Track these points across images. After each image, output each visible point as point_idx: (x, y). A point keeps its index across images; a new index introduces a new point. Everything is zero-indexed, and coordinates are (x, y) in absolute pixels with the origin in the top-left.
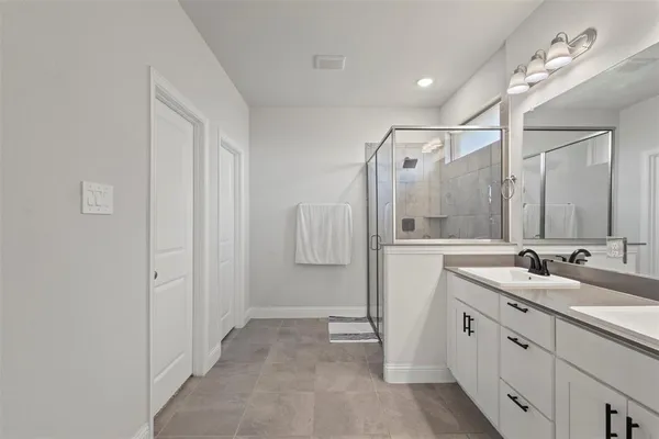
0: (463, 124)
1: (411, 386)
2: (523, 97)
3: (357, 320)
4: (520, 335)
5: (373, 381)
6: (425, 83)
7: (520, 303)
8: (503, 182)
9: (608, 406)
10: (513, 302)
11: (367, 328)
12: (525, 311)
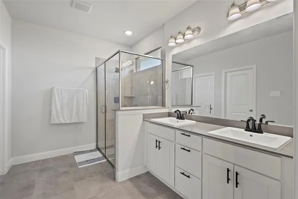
0: (146, 54)
1: (131, 179)
2: (173, 48)
3: (91, 151)
4: (185, 146)
5: (110, 183)
6: (129, 33)
7: (186, 133)
8: (164, 82)
9: (228, 169)
10: (183, 133)
11: (98, 154)
12: (189, 136)
